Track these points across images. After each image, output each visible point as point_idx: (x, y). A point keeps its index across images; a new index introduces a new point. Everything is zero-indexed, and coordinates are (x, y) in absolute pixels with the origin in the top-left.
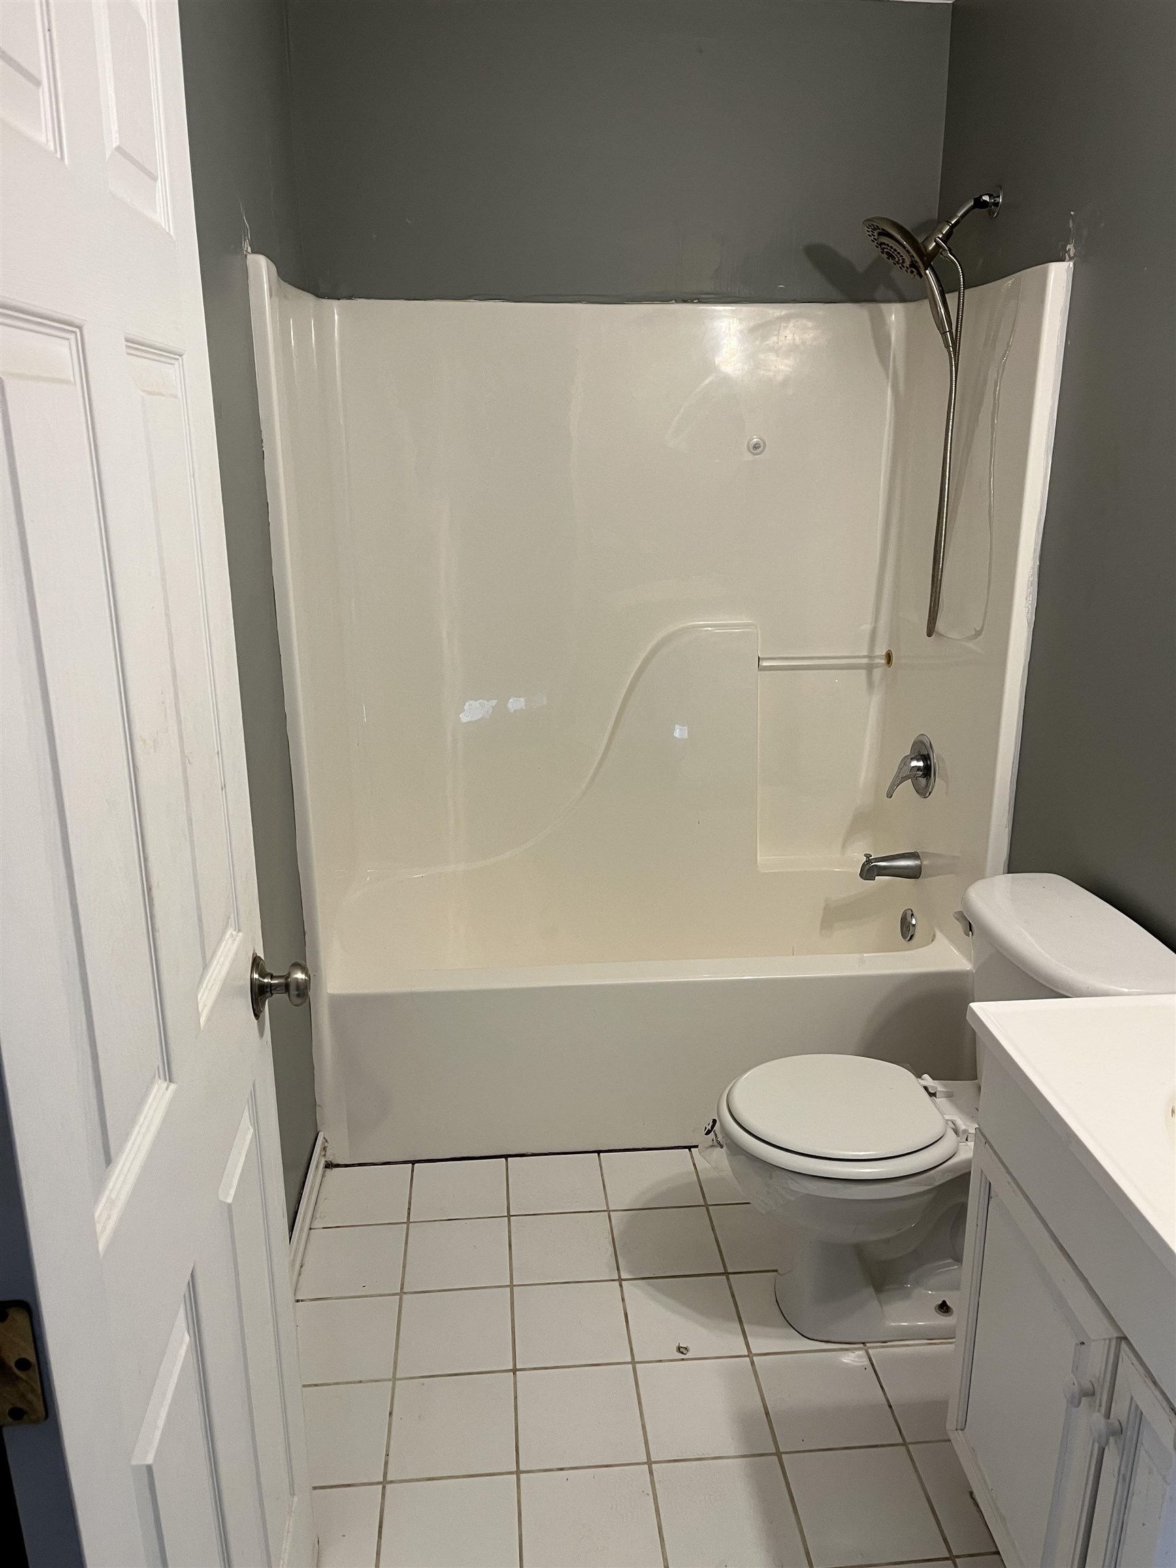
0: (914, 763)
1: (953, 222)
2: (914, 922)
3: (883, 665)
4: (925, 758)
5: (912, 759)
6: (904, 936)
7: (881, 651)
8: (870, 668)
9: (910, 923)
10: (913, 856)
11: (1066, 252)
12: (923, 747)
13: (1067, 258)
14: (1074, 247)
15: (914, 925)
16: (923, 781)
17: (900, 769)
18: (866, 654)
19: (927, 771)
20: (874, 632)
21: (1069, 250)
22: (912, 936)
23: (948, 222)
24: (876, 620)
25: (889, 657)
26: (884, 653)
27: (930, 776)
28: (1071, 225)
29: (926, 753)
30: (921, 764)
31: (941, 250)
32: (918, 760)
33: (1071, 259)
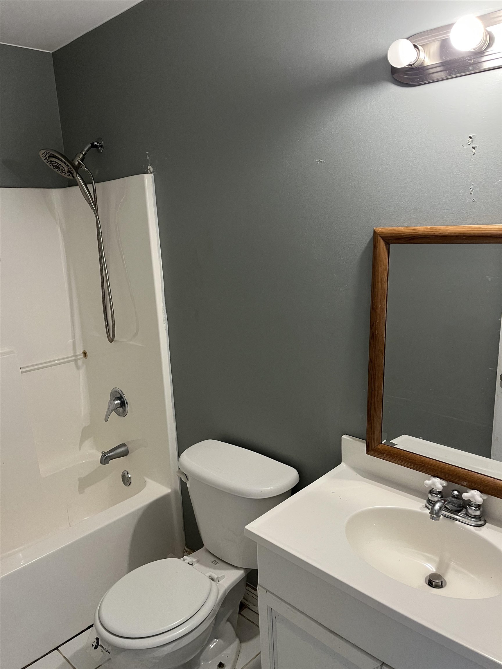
0: (116, 402)
1: (83, 153)
2: (130, 476)
3: (82, 358)
4: (120, 398)
5: (114, 400)
6: (125, 484)
7: (80, 352)
8: (76, 361)
9: (128, 477)
10: (123, 445)
11: (148, 169)
12: (118, 394)
13: (149, 172)
14: (152, 167)
15: (130, 478)
16: (121, 409)
17: (109, 407)
18: (72, 355)
19: (123, 404)
20: (74, 343)
21: (150, 169)
22: (130, 483)
23: (81, 153)
24: (74, 336)
25: (85, 354)
26: (81, 353)
27: (125, 406)
28: (148, 158)
29: (119, 396)
30: (119, 402)
31: (81, 166)
32: (117, 401)
33: (151, 173)
